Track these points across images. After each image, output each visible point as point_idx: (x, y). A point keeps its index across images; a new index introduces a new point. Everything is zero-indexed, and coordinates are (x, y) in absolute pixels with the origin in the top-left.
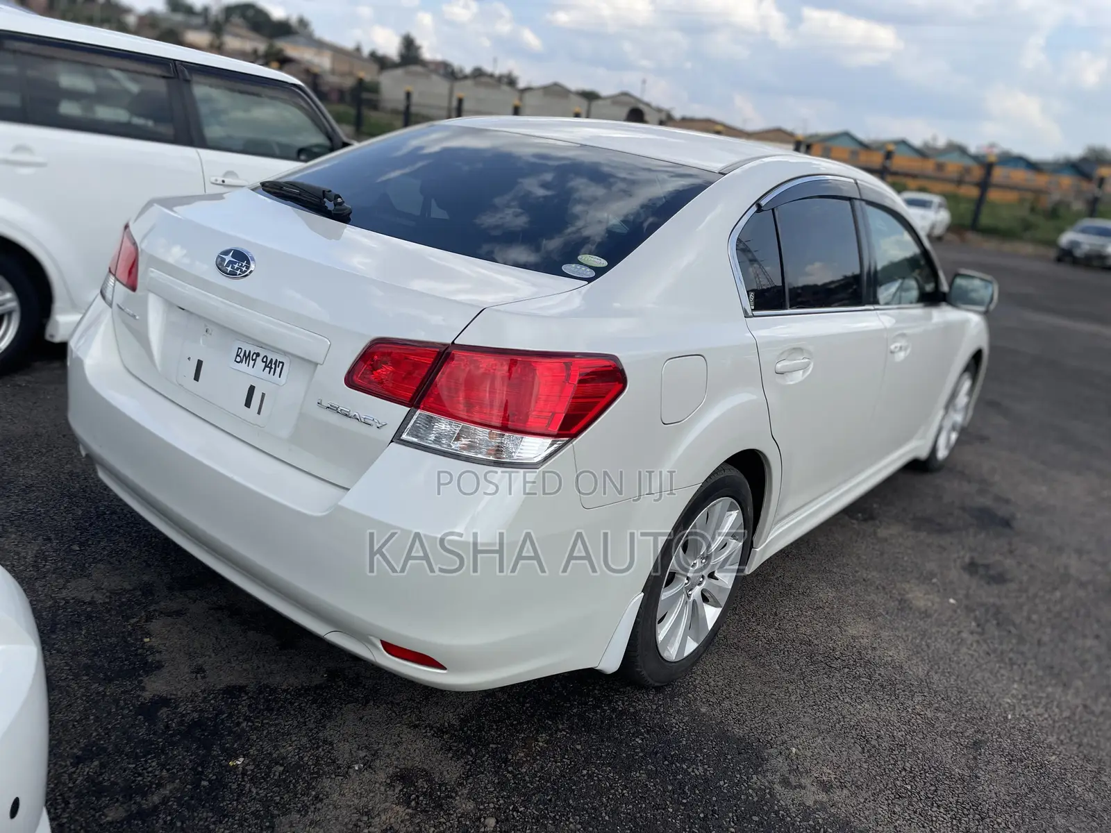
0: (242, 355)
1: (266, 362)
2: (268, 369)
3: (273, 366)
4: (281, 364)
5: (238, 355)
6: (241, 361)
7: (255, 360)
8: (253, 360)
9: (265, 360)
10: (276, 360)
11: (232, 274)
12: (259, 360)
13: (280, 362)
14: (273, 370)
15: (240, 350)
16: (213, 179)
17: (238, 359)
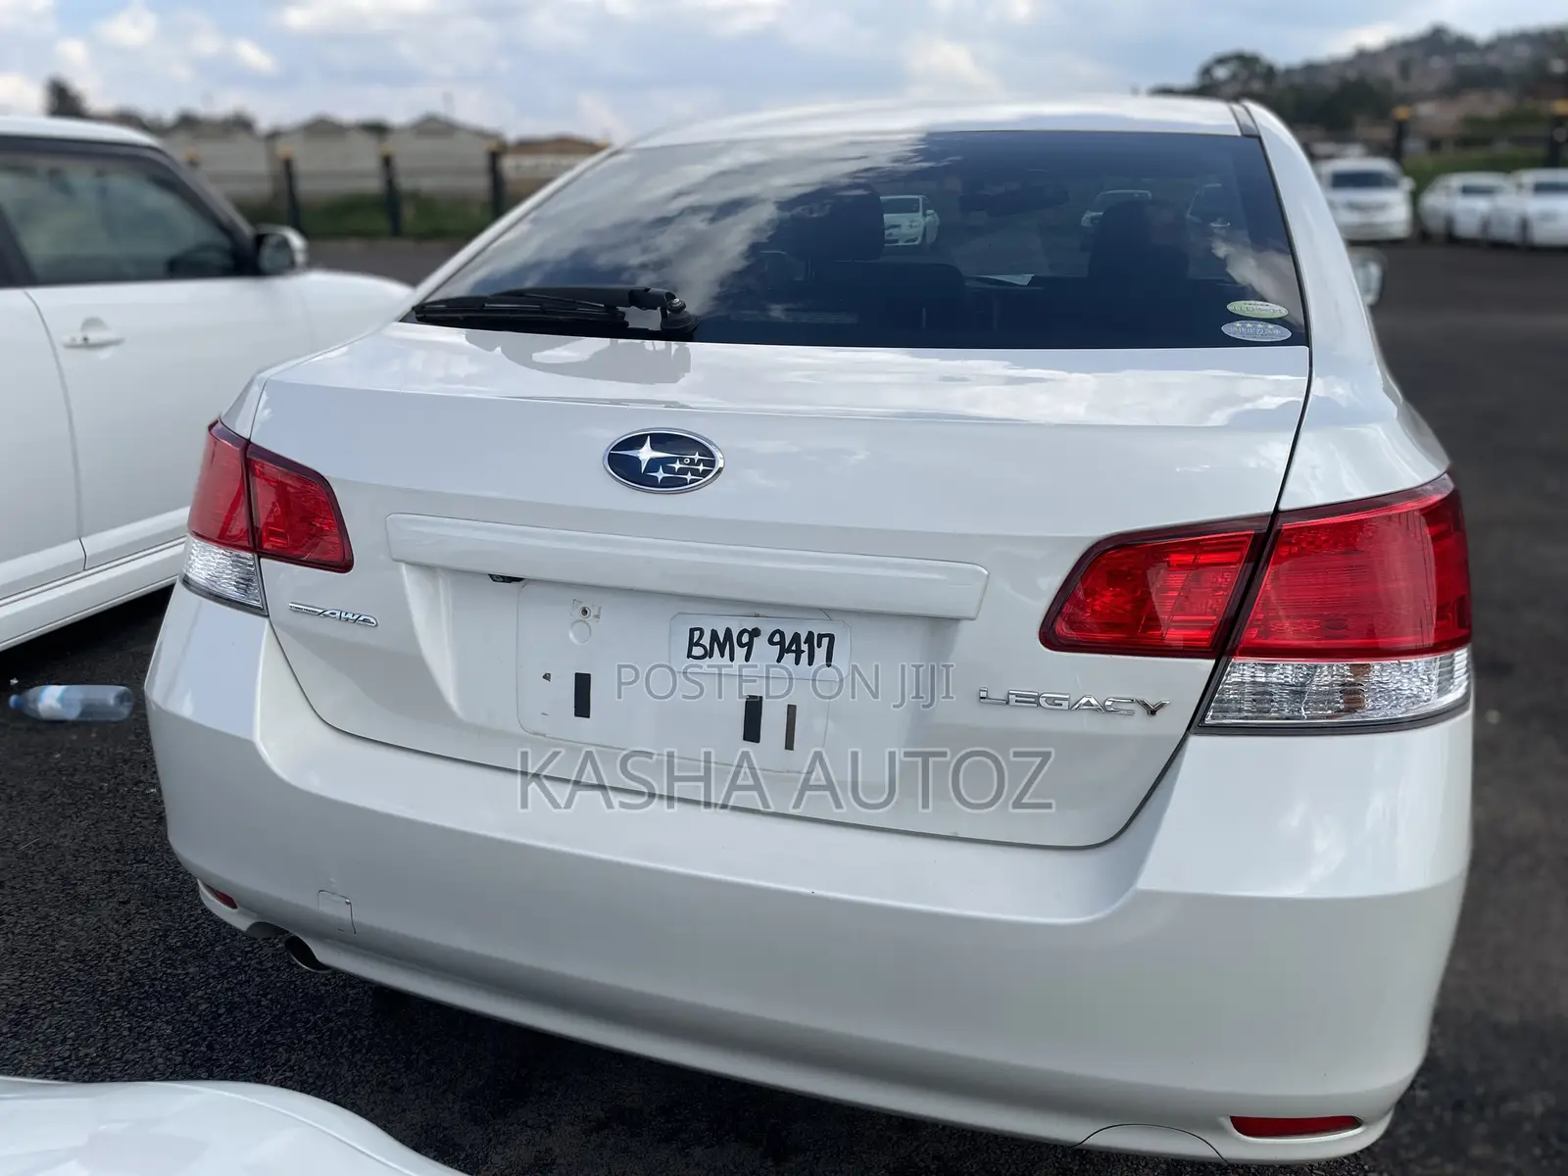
0: (706, 641)
1: (782, 643)
2: (790, 657)
3: (805, 647)
4: (825, 641)
5: (692, 644)
6: (708, 654)
7: (750, 645)
8: (741, 645)
9: (777, 638)
10: (811, 634)
11: (674, 483)
12: (760, 643)
13: (821, 637)
14: (804, 657)
15: (697, 634)
16: (67, 339)
17: (697, 651)
